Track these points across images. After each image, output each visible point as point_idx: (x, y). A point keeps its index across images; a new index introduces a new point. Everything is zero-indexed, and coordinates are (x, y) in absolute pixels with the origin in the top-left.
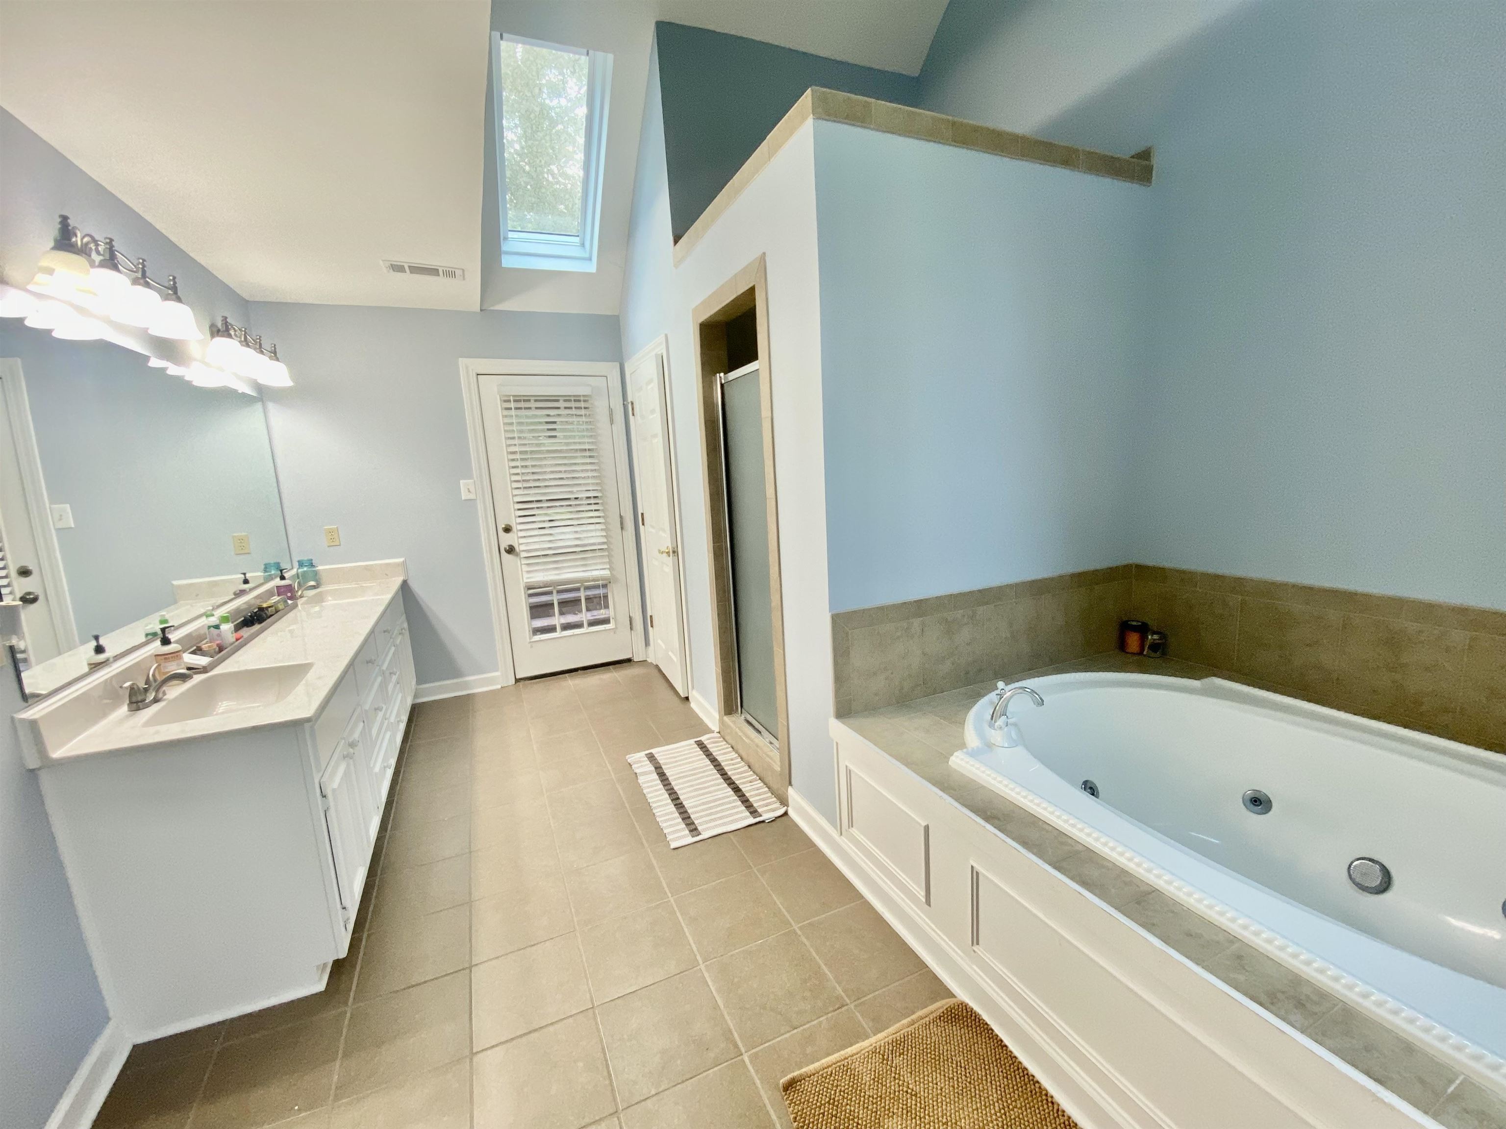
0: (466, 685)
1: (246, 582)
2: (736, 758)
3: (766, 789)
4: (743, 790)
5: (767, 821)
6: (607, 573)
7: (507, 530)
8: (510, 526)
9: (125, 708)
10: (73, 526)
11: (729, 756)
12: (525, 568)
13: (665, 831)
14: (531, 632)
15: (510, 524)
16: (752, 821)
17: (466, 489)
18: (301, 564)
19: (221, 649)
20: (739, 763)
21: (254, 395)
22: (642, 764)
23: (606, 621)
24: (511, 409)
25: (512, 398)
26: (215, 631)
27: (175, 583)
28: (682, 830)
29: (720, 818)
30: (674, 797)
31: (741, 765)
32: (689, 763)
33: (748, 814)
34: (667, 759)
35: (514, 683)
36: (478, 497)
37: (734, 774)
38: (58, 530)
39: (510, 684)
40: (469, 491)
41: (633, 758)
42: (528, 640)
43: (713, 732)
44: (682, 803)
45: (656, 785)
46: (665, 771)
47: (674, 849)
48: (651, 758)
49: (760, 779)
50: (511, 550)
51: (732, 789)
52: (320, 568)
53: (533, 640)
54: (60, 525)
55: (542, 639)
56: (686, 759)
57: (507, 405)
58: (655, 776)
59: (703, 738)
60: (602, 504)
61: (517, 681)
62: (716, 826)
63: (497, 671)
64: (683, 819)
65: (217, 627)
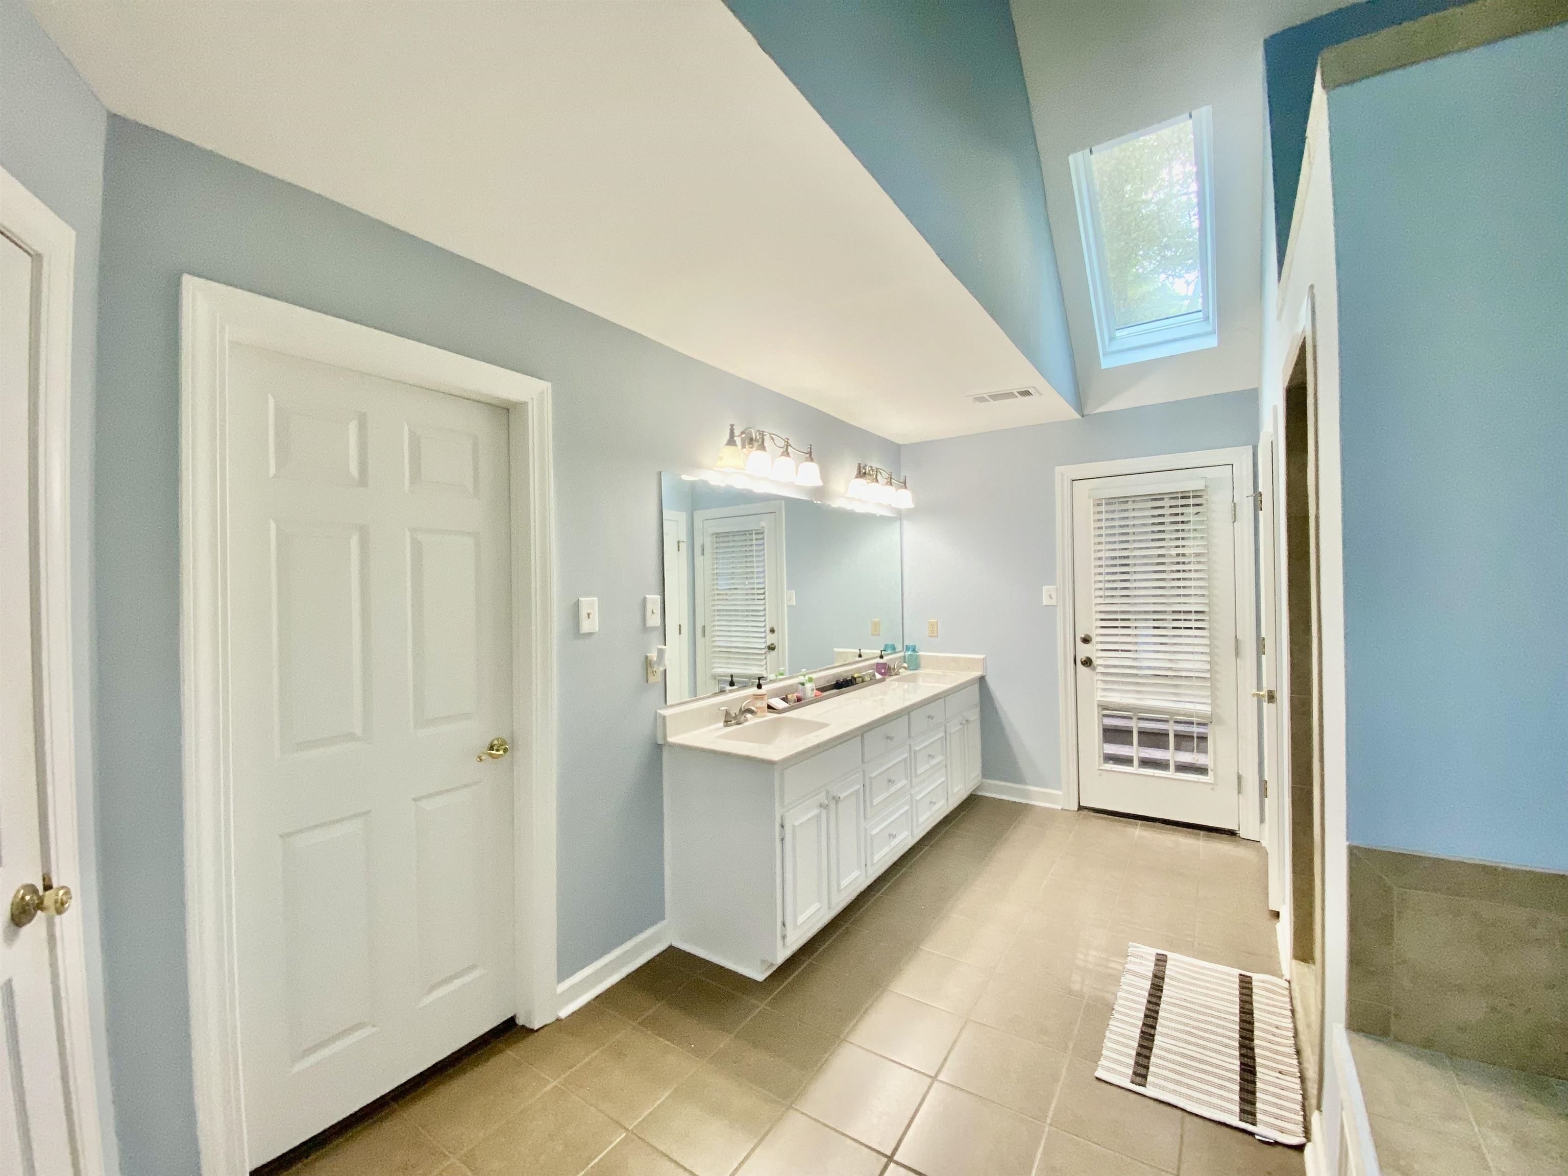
0: (1026, 794)
1: (860, 656)
2: (1286, 1029)
3: (1300, 1098)
4: (1259, 1075)
5: (1257, 1137)
6: (1206, 709)
7: (1086, 640)
8: (1089, 636)
9: (722, 724)
10: (794, 604)
11: (1276, 1020)
12: (1101, 685)
13: (1104, 1052)
14: (1102, 758)
15: (1090, 635)
16: (1235, 1121)
17: (1048, 595)
18: (908, 648)
19: (799, 700)
20: (1287, 1038)
21: (891, 516)
22: (1143, 962)
23: (1201, 770)
24: (1102, 512)
25: (1103, 501)
26: (800, 687)
27: (835, 650)
28: (1127, 1065)
29: (1190, 1087)
30: (1150, 1021)
31: (1288, 1042)
32: (1207, 995)
33: (1237, 1109)
34: (1180, 973)
35: (1077, 809)
36: (1059, 604)
37: (1263, 1048)
38: (788, 606)
39: (1072, 809)
40: (1051, 597)
41: (1138, 949)
42: (1097, 767)
43: (1281, 976)
44: (1153, 1036)
45: (1138, 995)
46: (1165, 987)
47: (1098, 1079)
48: (1161, 960)
49: (1300, 1077)
50: (1088, 662)
51: (1242, 1064)
52: (920, 653)
53: (1101, 768)
54: (789, 603)
55: (1113, 769)
56: (1207, 988)
57: (1099, 509)
58: (1147, 985)
59: (1256, 978)
60: (1209, 621)
61: (1081, 808)
62: (1174, 1092)
63: (1059, 789)
64: (1138, 1054)
65: (803, 684)
